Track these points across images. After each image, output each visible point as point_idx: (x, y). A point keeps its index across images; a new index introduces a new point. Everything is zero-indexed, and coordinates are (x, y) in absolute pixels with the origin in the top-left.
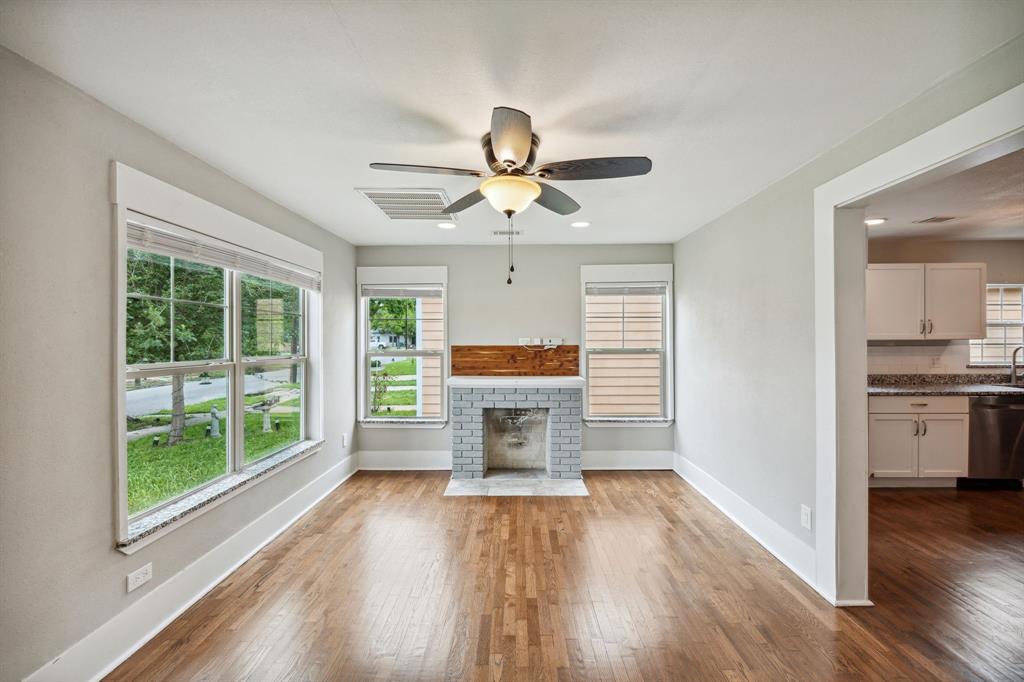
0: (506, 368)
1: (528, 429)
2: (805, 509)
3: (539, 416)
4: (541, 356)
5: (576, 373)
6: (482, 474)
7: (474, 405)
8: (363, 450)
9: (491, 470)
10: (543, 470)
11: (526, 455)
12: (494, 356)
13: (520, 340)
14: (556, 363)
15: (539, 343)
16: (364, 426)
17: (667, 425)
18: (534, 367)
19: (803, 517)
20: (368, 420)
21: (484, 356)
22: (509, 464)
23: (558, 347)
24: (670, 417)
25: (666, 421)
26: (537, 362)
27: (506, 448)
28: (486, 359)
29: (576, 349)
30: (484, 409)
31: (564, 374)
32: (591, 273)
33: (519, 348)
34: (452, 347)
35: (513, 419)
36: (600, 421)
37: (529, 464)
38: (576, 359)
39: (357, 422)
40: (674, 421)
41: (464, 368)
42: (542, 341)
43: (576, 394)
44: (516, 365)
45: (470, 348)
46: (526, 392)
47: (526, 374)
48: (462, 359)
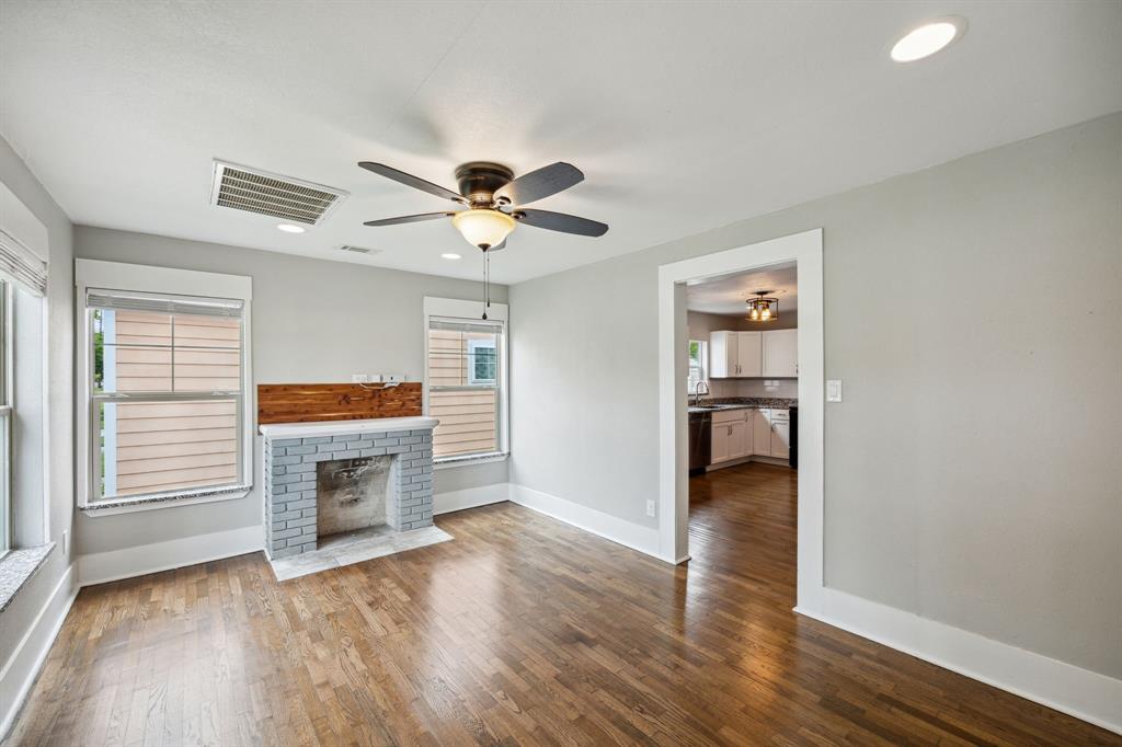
0: (336, 411)
1: (366, 481)
2: (650, 503)
3: (382, 465)
4: (380, 396)
5: (419, 413)
6: (315, 544)
7: (305, 460)
8: (87, 553)
9: (324, 537)
10: (384, 526)
11: (362, 513)
12: (321, 397)
13: (355, 377)
14: (397, 403)
15: (378, 381)
16: (91, 514)
17: (503, 458)
18: (372, 409)
19: (649, 508)
20: (97, 504)
21: (306, 397)
22: (342, 529)
23: (401, 384)
24: (505, 451)
25: (503, 455)
26: (375, 402)
27: (337, 509)
28: (309, 401)
29: (419, 387)
30: (318, 463)
31: (407, 415)
32: (434, 306)
33: (353, 386)
34: (259, 386)
35: (349, 471)
36: (445, 462)
37: (365, 523)
38: (419, 398)
39: (77, 511)
40: (509, 454)
41: (277, 414)
42: (382, 378)
43: (425, 435)
44: (350, 407)
45: (286, 388)
46: (372, 438)
47: (362, 417)
48: (275, 402)
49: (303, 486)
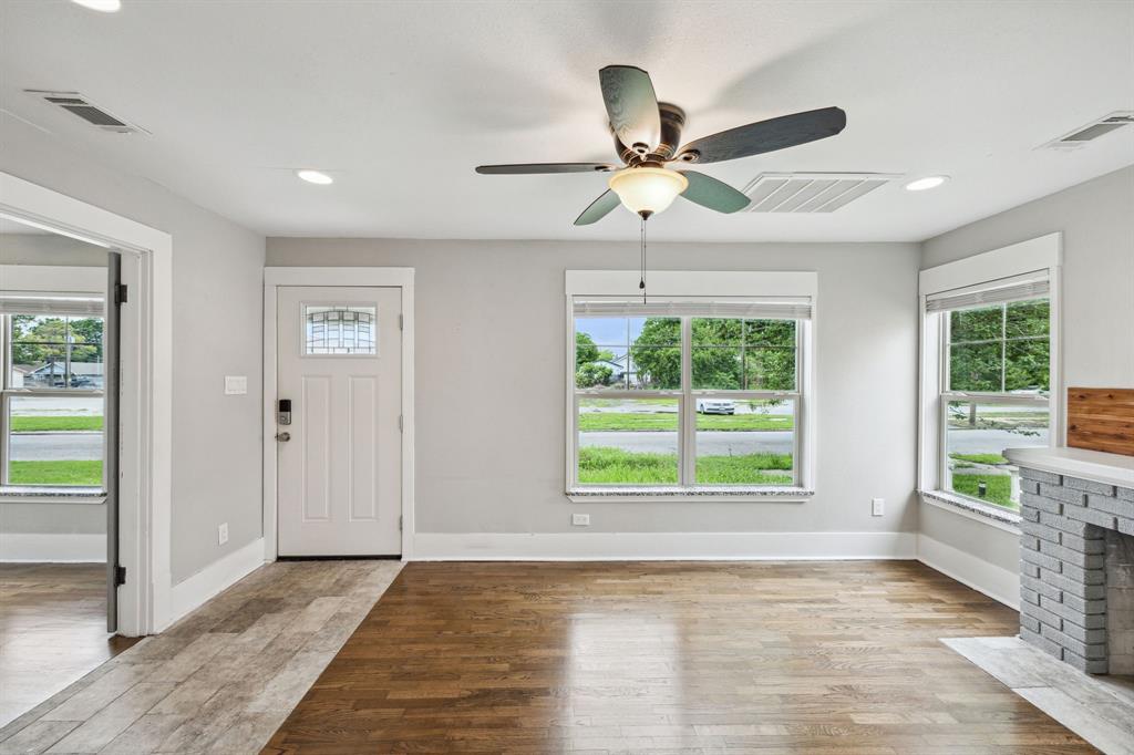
7: (1065, 511)
8: (924, 534)
16: (926, 500)
34: (1070, 389)
39: (916, 492)
41: (1096, 434)
45: (1112, 394)
48: (1093, 417)
49: (1063, 552)
